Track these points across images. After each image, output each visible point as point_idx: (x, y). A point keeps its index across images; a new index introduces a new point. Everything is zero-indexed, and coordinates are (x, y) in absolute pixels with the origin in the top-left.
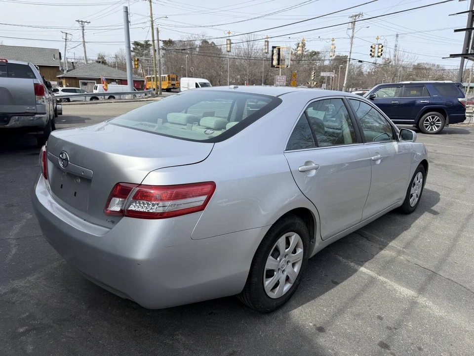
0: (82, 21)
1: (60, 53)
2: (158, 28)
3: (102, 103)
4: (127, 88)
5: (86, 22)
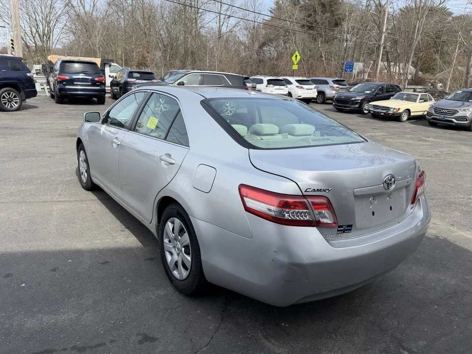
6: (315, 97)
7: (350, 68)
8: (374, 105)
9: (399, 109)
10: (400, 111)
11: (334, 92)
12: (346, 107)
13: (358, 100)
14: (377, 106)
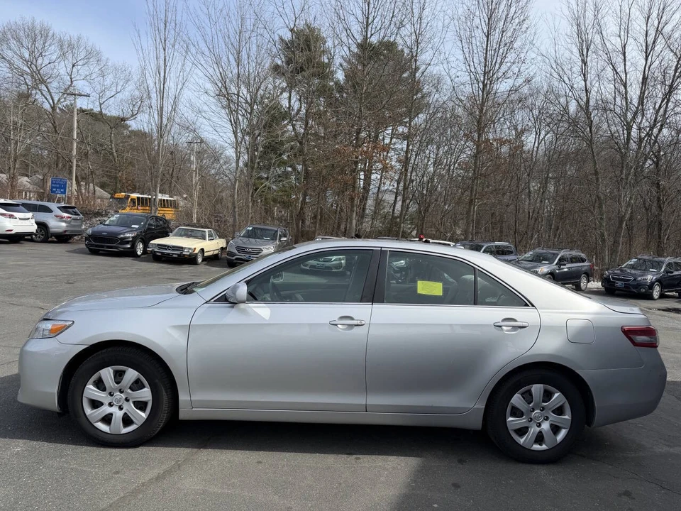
6: (35, 231)
7: (60, 188)
8: (158, 245)
9: (195, 249)
10: (196, 251)
11: (64, 224)
12: (111, 248)
13: (129, 237)
14: (165, 246)
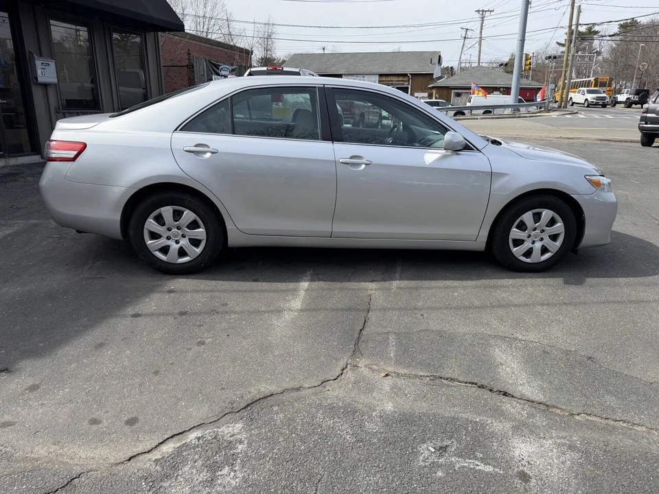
0: (483, 11)
1: (440, 56)
2: (580, 6)
3: (468, 119)
4: (509, 99)
5: (488, 11)
